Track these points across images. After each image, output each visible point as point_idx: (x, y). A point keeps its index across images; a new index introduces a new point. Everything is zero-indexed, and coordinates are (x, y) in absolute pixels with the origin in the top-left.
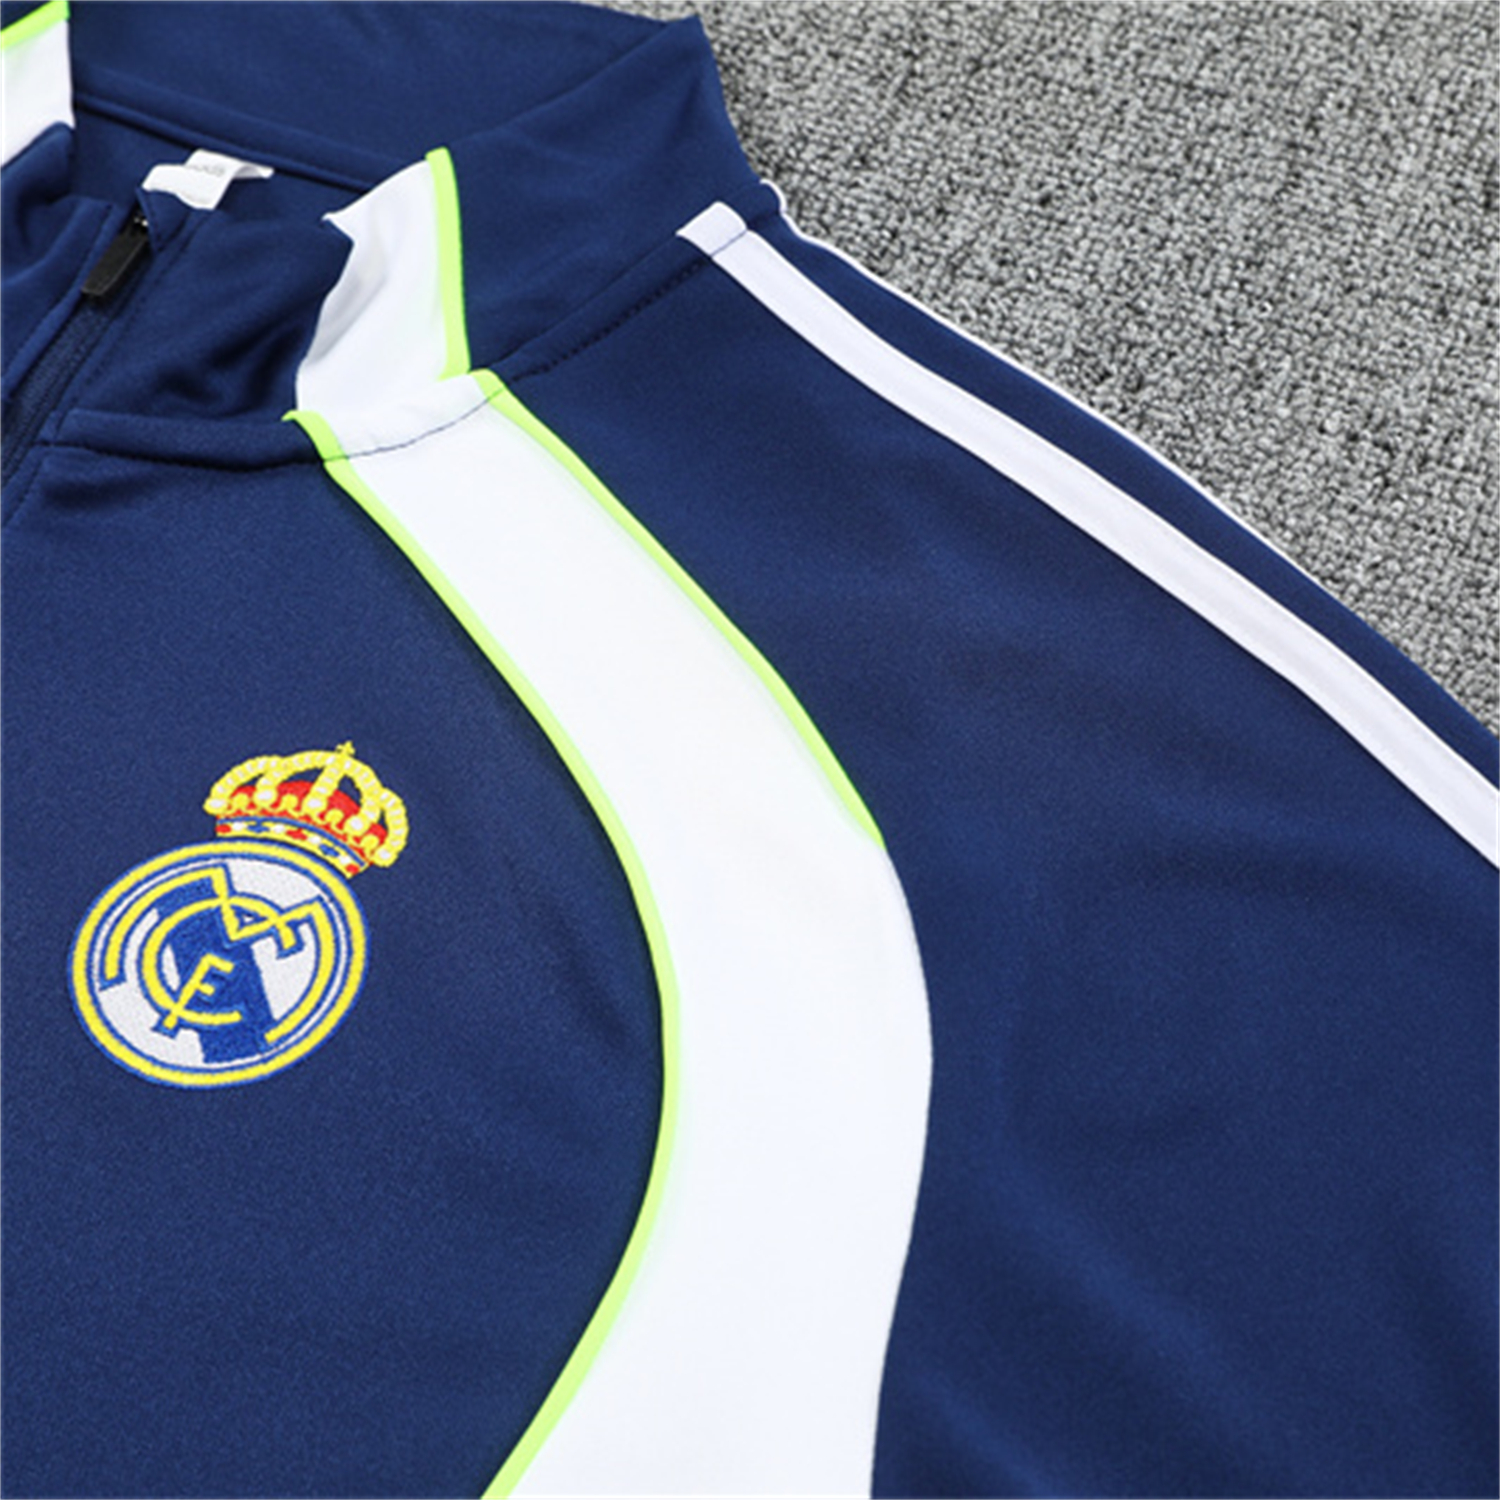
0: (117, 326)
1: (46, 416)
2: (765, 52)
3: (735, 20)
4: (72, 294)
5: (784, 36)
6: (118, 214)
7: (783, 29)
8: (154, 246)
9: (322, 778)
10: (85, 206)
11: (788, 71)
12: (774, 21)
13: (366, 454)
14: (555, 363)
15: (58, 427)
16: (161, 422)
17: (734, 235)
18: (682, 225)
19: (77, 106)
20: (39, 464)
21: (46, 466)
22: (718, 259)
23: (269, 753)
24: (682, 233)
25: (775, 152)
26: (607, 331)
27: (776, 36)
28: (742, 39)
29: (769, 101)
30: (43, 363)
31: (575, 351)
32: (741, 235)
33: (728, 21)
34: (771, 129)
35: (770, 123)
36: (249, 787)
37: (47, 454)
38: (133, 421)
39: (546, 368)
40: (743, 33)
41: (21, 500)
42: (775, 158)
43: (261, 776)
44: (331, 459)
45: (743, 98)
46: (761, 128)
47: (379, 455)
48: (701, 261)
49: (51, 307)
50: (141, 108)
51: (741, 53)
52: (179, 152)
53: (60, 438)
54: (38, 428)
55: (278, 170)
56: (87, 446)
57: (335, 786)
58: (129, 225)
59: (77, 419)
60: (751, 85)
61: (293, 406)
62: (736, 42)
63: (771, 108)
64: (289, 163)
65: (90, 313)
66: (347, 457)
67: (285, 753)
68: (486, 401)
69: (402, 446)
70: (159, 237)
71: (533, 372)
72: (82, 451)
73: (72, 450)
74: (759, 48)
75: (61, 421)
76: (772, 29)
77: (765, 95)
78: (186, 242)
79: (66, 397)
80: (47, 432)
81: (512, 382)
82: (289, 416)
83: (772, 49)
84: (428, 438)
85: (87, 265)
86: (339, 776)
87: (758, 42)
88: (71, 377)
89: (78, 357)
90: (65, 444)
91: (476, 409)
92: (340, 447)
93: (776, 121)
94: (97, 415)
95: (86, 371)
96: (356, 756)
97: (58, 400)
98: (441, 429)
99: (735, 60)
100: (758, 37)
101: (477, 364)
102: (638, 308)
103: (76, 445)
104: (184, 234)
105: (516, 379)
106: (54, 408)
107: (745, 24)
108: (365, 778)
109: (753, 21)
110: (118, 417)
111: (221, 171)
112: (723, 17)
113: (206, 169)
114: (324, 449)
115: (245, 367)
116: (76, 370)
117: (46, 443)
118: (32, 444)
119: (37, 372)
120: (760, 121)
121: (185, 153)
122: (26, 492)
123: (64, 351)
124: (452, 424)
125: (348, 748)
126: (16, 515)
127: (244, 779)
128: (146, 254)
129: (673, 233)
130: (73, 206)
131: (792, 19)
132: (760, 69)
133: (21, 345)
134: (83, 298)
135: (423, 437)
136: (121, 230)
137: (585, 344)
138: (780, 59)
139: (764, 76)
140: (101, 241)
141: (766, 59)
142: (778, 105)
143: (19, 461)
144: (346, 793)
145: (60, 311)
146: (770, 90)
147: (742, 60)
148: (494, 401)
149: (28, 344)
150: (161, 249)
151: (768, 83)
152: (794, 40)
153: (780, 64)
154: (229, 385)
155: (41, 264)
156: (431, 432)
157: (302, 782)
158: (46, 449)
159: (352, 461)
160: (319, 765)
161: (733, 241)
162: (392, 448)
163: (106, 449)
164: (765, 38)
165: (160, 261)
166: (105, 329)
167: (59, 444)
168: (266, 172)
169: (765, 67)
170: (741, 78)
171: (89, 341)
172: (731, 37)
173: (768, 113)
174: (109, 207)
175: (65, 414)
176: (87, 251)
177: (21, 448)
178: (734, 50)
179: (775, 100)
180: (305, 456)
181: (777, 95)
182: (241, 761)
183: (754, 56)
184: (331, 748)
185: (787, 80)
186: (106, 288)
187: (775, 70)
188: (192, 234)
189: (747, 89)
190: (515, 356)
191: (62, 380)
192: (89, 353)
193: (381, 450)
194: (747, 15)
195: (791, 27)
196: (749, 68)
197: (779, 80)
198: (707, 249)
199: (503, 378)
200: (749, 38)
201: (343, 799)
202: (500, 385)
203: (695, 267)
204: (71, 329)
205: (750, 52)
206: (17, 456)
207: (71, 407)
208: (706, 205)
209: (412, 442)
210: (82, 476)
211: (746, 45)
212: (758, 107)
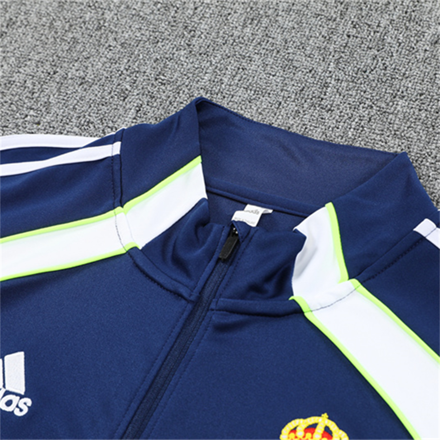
0: (231, 268)
1: (211, 301)
2: (427, 161)
3: (415, 151)
4: (215, 257)
5: (432, 156)
6: (227, 230)
7: (431, 153)
8: (241, 240)
9: (318, 426)
10: (216, 227)
11: (435, 168)
12: (428, 150)
13: (317, 310)
14: (376, 275)
15: (216, 304)
16: (251, 302)
17: (432, 229)
18: (415, 227)
19: (207, 191)
20: (211, 318)
21: (214, 318)
22: (428, 238)
23: (300, 418)
24: (415, 230)
25: (435, 196)
26: (392, 263)
27: (430, 156)
28: (419, 158)
29: (431, 178)
30: (209, 282)
31: (382, 271)
32: (435, 229)
33: (413, 151)
34: (433, 188)
35: (432, 186)
36: (294, 430)
37: (214, 314)
38: (241, 302)
39: (373, 277)
40: (419, 155)
41: (206, 330)
42: (436, 198)
43: (297, 426)
44: (307, 312)
45: (422, 178)
46: (429, 188)
47: (322, 310)
48: (422, 239)
49: (209, 262)
50: (228, 191)
51: (419, 162)
52: (242, 206)
53: (217, 308)
54: (210, 304)
55: (274, 210)
56: (227, 311)
57: (323, 429)
58: (231, 233)
59: (223, 302)
60: (424, 173)
61: (292, 295)
62: (417, 158)
63: (432, 181)
64: (278, 208)
65: (222, 264)
66: (312, 311)
67: (305, 418)
68: (355, 289)
69: (329, 306)
70: (242, 237)
71: (369, 279)
72: (225, 312)
73: (222, 312)
74: (424, 160)
75: (217, 302)
76: (428, 153)
77: (429, 176)
78: (251, 238)
79: (217, 294)
80: (213, 306)
81: (363, 283)
82: (291, 298)
83: (429, 160)
84: (337, 303)
85: (218, 247)
86: (324, 426)
87: (424, 158)
88: (218, 286)
89: (220, 280)
90: (220, 310)
91: (352, 292)
92: (309, 308)
93: (434, 185)
94: (229, 300)
95: (223, 284)
96: (329, 418)
97: (215, 295)
98: (341, 300)
99: (417, 164)
100: (424, 156)
101: (350, 277)
102: (402, 255)
103: (223, 310)
104: (250, 236)
105: (364, 281)
106: (214, 298)
107: (419, 152)
108: (333, 426)
109: (421, 150)
110: (236, 301)
111: (257, 212)
112: (411, 150)
113: (252, 211)
114: (304, 309)
115: (274, 281)
116: (220, 284)
117: (212, 310)
118: (208, 310)
119: (207, 285)
120: (429, 186)
121: (244, 206)
122: (208, 327)
123: (215, 278)
124: (344, 298)
125: (325, 416)
126: (205, 335)
127: (292, 428)
128: (238, 243)
129: (412, 230)
130: (212, 227)
131: (434, 149)
132: (426, 167)
133: (201, 276)
134: (219, 260)
135: (335, 303)
136: (229, 235)
137: (386, 268)
138: (432, 163)
139: (428, 170)
140: (222, 238)
141: (428, 164)
142: (434, 180)
143: (205, 316)
144: (327, 432)
145: (212, 263)
146: (431, 174)
147: (419, 164)
148: (357, 289)
149: (203, 276)
150: (243, 241)
151: (430, 173)
152: (436, 157)
153: (432, 165)
154: (270, 287)
155: (203, 248)
156: (338, 301)
157: (312, 428)
158: (213, 312)
159: (313, 312)
160: (316, 422)
161: (432, 232)
162: (326, 307)
163: (233, 311)
164: (426, 156)
165: (243, 245)
166: (228, 269)
167: (217, 310)
168: (270, 211)
169: (427, 167)
170: (420, 171)
171: (223, 274)
172: (415, 157)
173: (431, 183)
174: (224, 227)
175: (218, 299)
176: (218, 242)
177: (204, 312)
178: (416, 161)
179: (432, 178)
180: (298, 311)
181: (433, 176)
182: (290, 421)
183: (423, 163)
184: (320, 416)
185: (435, 171)
186: (227, 256)
187: (431, 167)
188: (253, 236)
189: (423, 175)
190: (363, 274)
191: (216, 288)
192: (223, 278)
193: (322, 308)
194: (419, 149)
195: (434, 152)
196: (422, 167)
197: (433, 171)
198: (424, 235)
199: (360, 281)
200: (421, 157)
201: (326, 435)
202: (359, 284)
203: (420, 241)
204: (216, 270)
205: (422, 161)
206: (203, 314)
207: (220, 297)
208: (422, 220)
209: (332, 304)
210: (226, 321)
211: (420, 159)
212: (427, 181)
